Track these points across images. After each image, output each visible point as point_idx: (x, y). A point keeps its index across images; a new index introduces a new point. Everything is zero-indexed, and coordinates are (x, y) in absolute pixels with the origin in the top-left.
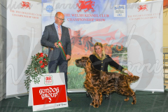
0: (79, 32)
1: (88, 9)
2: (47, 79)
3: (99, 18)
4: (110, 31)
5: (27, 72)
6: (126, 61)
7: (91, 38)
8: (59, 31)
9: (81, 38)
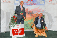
1: (31, 1)
2: (17, 26)
3: (35, 4)
4: (39, 9)
5: (10, 23)
7: (32, 11)
8: (22, 8)
9: (28, 11)
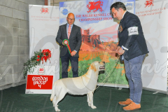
3: (107, 17)
9: (90, 36)
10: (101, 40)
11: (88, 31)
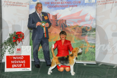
0: (56, 16)
2: (18, 50)
3: (73, 4)
6: (94, 40)
9: (57, 21)
10: (68, 24)
11: (55, 16)
